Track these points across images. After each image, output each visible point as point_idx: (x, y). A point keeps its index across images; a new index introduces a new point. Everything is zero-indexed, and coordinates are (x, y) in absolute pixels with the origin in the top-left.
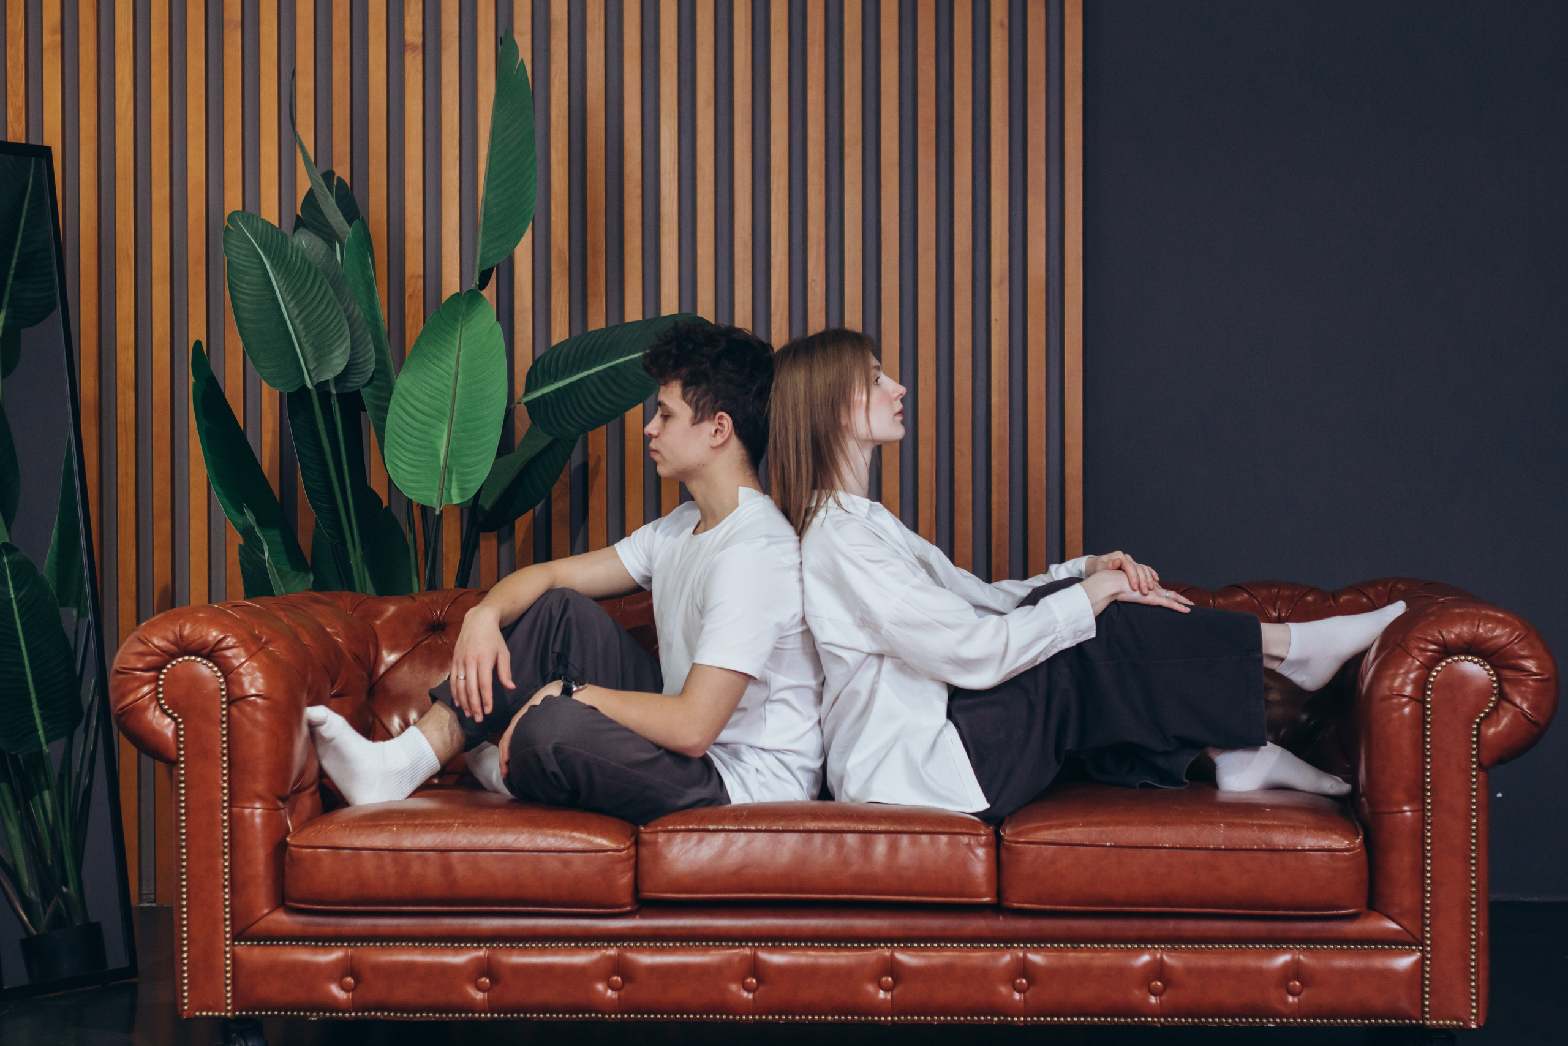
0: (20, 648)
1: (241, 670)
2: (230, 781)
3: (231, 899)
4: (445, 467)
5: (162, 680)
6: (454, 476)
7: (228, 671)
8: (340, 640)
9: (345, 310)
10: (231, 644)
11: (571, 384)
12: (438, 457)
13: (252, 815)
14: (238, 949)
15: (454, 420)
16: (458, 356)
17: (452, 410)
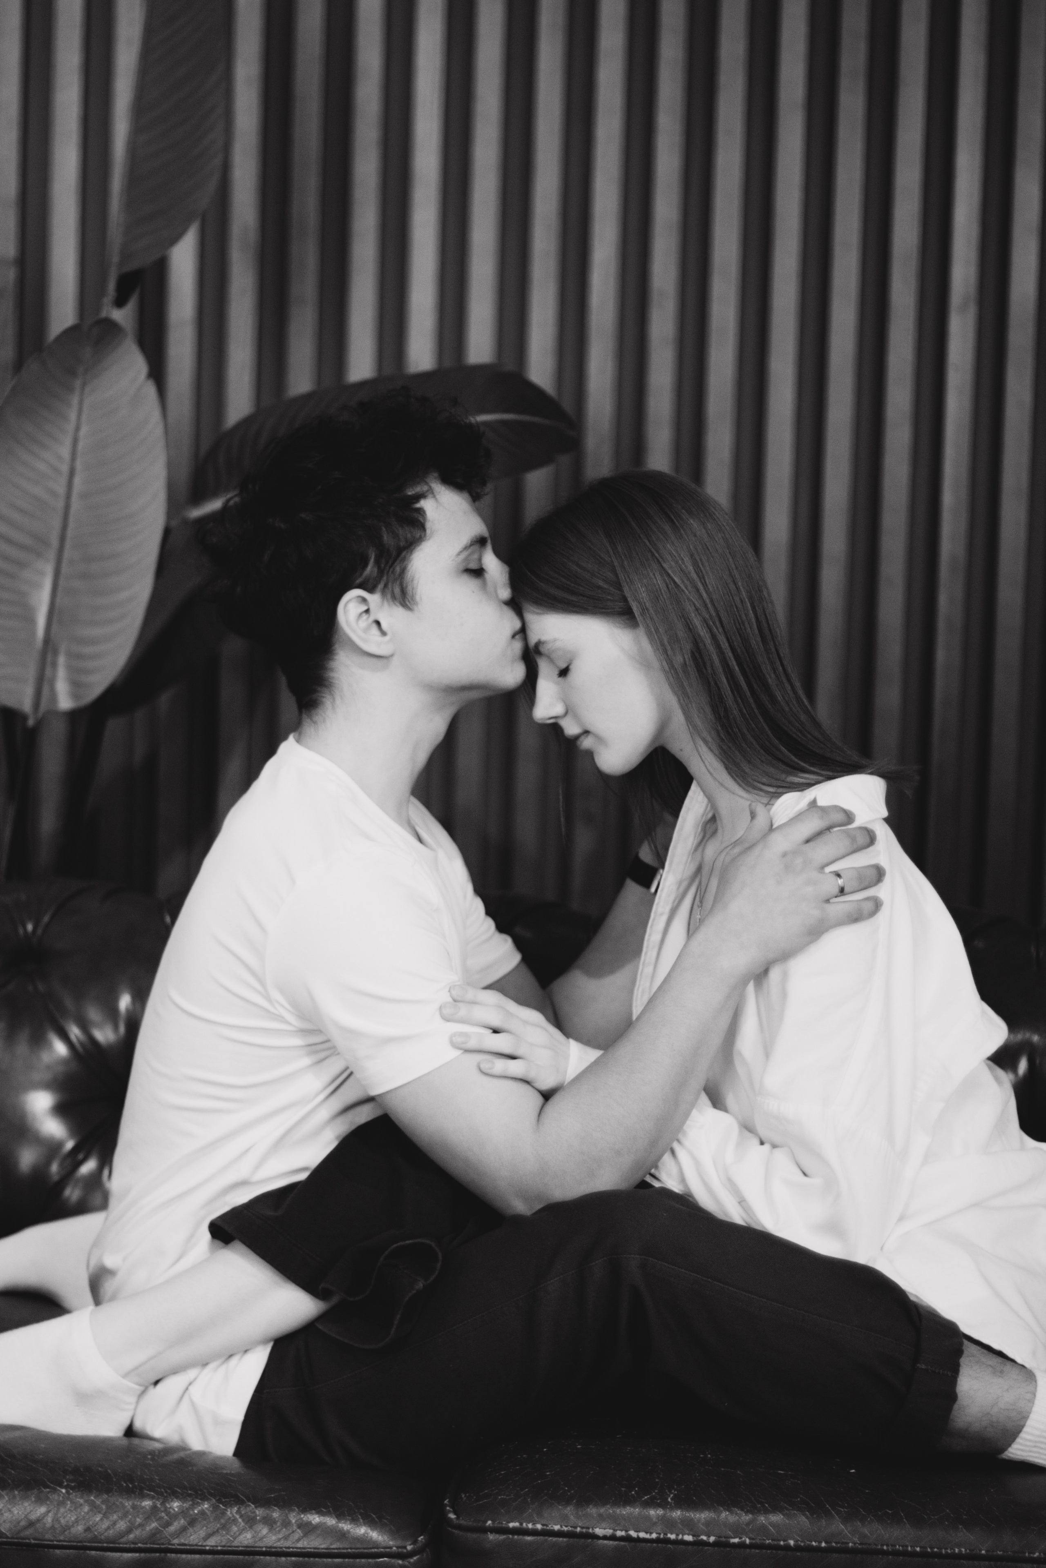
4: (47, 640)
6: (62, 660)
12: (33, 623)
15: (67, 554)
16: (75, 441)
17: (63, 539)
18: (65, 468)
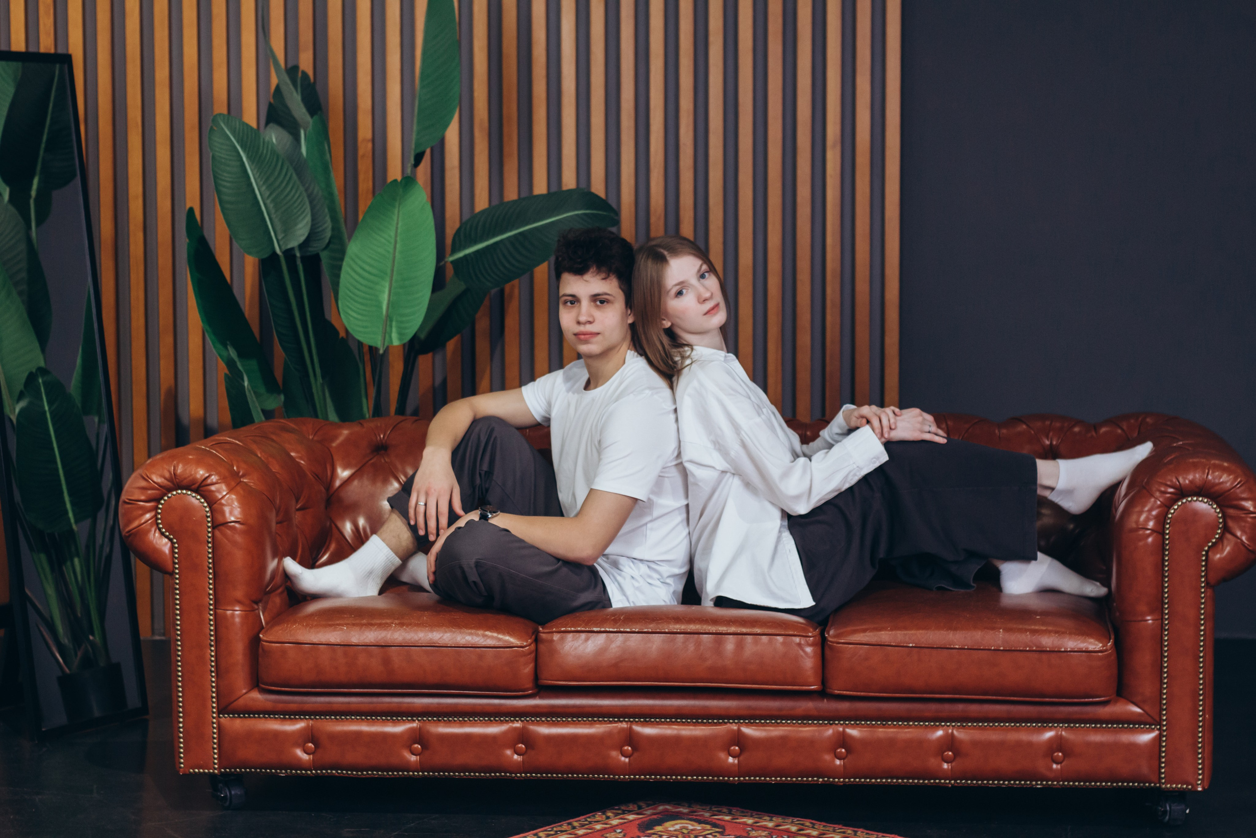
0: (53, 449)
1: (223, 501)
2: (215, 590)
3: (217, 682)
4: (387, 316)
5: (160, 509)
6: (394, 324)
7: (212, 502)
8: (302, 462)
9: (306, 190)
10: (214, 481)
11: (487, 247)
12: (381, 307)
13: (233, 616)
14: (223, 720)
15: (394, 278)
16: (397, 228)
17: (392, 271)
18: (393, 241)
